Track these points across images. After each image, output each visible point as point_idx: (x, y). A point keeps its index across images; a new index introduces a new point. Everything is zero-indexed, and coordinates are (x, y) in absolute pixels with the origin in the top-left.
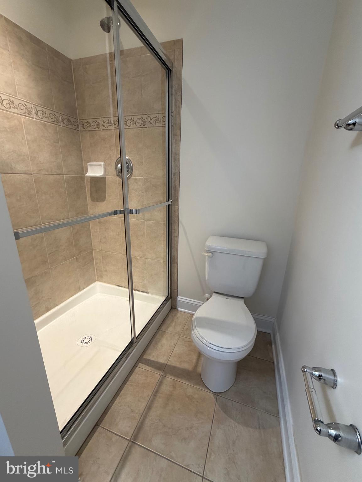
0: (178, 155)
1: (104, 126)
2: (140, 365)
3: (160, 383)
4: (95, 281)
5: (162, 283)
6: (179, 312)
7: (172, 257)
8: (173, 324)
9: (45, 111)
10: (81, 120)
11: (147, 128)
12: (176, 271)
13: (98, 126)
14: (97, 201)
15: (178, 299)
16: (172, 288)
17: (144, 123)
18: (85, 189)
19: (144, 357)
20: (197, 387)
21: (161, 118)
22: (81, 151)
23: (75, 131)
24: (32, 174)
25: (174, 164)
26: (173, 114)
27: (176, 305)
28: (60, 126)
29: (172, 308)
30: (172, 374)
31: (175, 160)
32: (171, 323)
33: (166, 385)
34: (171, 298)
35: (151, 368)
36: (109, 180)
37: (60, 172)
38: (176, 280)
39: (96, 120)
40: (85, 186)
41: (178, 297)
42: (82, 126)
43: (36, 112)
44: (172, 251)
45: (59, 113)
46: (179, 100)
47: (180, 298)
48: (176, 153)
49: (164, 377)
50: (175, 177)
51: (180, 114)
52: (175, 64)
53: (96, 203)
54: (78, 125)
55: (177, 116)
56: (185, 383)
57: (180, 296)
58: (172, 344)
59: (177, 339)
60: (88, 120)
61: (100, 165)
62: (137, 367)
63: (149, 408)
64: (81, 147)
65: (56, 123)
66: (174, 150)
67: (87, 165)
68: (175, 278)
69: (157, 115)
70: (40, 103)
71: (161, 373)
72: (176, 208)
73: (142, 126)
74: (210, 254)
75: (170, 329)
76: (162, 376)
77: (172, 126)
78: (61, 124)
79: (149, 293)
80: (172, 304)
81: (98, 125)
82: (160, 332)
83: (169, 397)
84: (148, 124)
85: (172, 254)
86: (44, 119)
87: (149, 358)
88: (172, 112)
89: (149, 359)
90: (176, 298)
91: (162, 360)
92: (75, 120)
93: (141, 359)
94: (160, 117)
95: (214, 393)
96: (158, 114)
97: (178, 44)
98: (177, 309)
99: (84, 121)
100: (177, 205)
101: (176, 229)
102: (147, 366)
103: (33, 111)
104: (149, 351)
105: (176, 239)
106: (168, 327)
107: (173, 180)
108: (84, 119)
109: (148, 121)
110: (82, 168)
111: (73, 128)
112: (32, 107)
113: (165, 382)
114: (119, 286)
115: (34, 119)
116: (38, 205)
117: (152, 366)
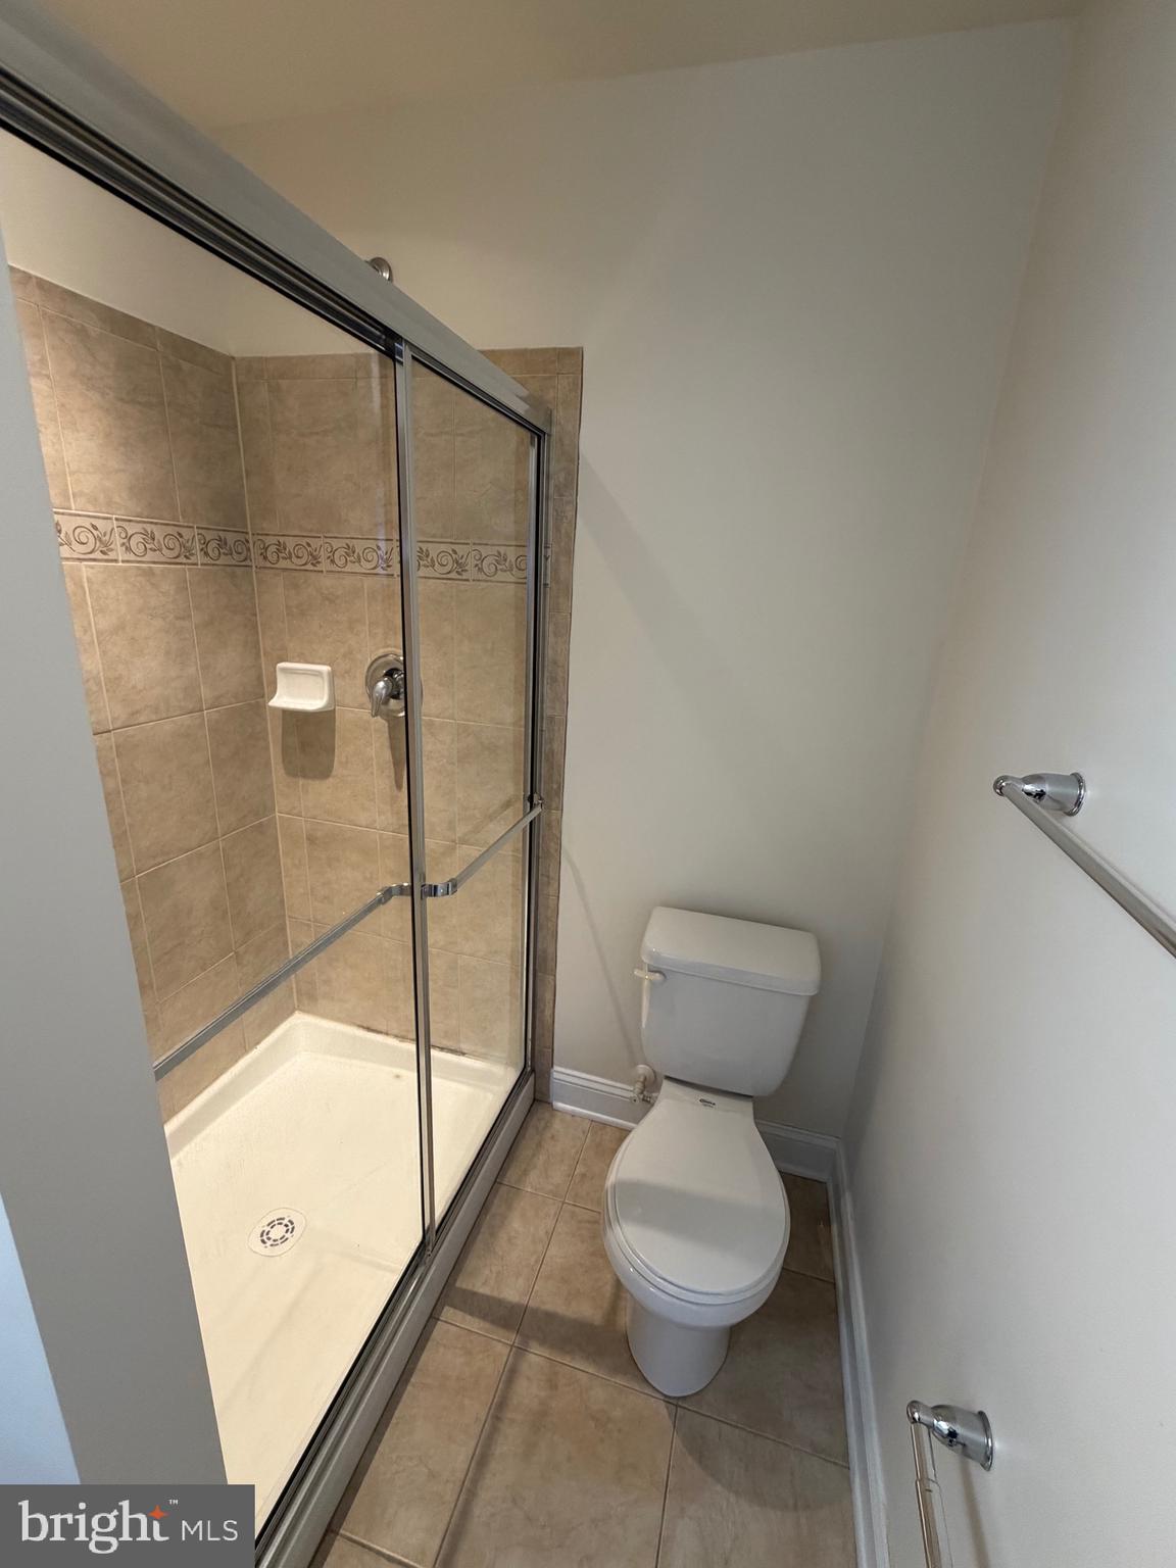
0: (563, 666)
1: (333, 561)
2: (448, 1313)
3: (511, 1375)
4: (291, 1013)
5: (509, 1029)
6: (559, 1114)
7: (539, 953)
8: (541, 1159)
9: (152, 532)
10: (258, 534)
11: (467, 583)
12: (548, 996)
13: (315, 560)
14: (305, 776)
15: (555, 1075)
16: (537, 1043)
17: (460, 567)
18: (266, 739)
19: (458, 1284)
20: (619, 1380)
21: (511, 557)
22: (255, 627)
23: (239, 571)
24: (110, 731)
25: (549, 691)
26: (549, 551)
27: (548, 1090)
28: (196, 564)
29: (534, 1100)
30: (543, 1342)
31: (554, 680)
32: (534, 1155)
33: (528, 1379)
34: (533, 1070)
35: (483, 1324)
36: (345, 717)
37: (191, 707)
38: (550, 1021)
39: (308, 540)
40: (265, 730)
41: (556, 1068)
42: (261, 554)
43: (125, 541)
44: (540, 935)
45: (192, 527)
46: (570, 514)
47: (560, 1073)
48: (555, 662)
49: (520, 1351)
50: (553, 730)
51: (570, 553)
52: (559, 414)
53: (301, 782)
54: (248, 550)
55: (563, 559)
56: (580, 1369)
57: (560, 1066)
58: (542, 1233)
59: (555, 1214)
60: (282, 540)
61: (319, 674)
62: (438, 1319)
63: (481, 1461)
64: (256, 615)
65: (185, 560)
66: (549, 653)
67: (275, 671)
68: (548, 1012)
69: (502, 550)
70: (139, 510)
71: (512, 1338)
72: (554, 817)
73: (453, 575)
74: (657, 975)
75: (533, 1177)
76: (514, 1349)
77: (546, 585)
78: (199, 558)
79: (463, 1054)
80: (537, 1088)
81: (315, 558)
82: (503, 1190)
83: (540, 1420)
84: (472, 572)
85: (539, 946)
86: (150, 556)
87: (474, 1286)
88: (546, 547)
89: (475, 1290)
90: (549, 1074)
91: (512, 1292)
92: (241, 537)
93: (448, 1293)
94: (508, 554)
95: (668, 1400)
96: (503, 548)
97: (568, 361)
98: (551, 1104)
99: (269, 540)
100: (557, 809)
101: (551, 874)
102: (468, 1317)
103: (118, 540)
104: (472, 1263)
105: (552, 903)
106: (525, 1172)
107: (546, 735)
108: (267, 535)
109: (471, 562)
110: (259, 678)
111: (234, 562)
112: (113, 529)
113: (524, 1367)
114: (369, 1029)
115: (120, 564)
116: (127, 820)
117: (484, 1317)
